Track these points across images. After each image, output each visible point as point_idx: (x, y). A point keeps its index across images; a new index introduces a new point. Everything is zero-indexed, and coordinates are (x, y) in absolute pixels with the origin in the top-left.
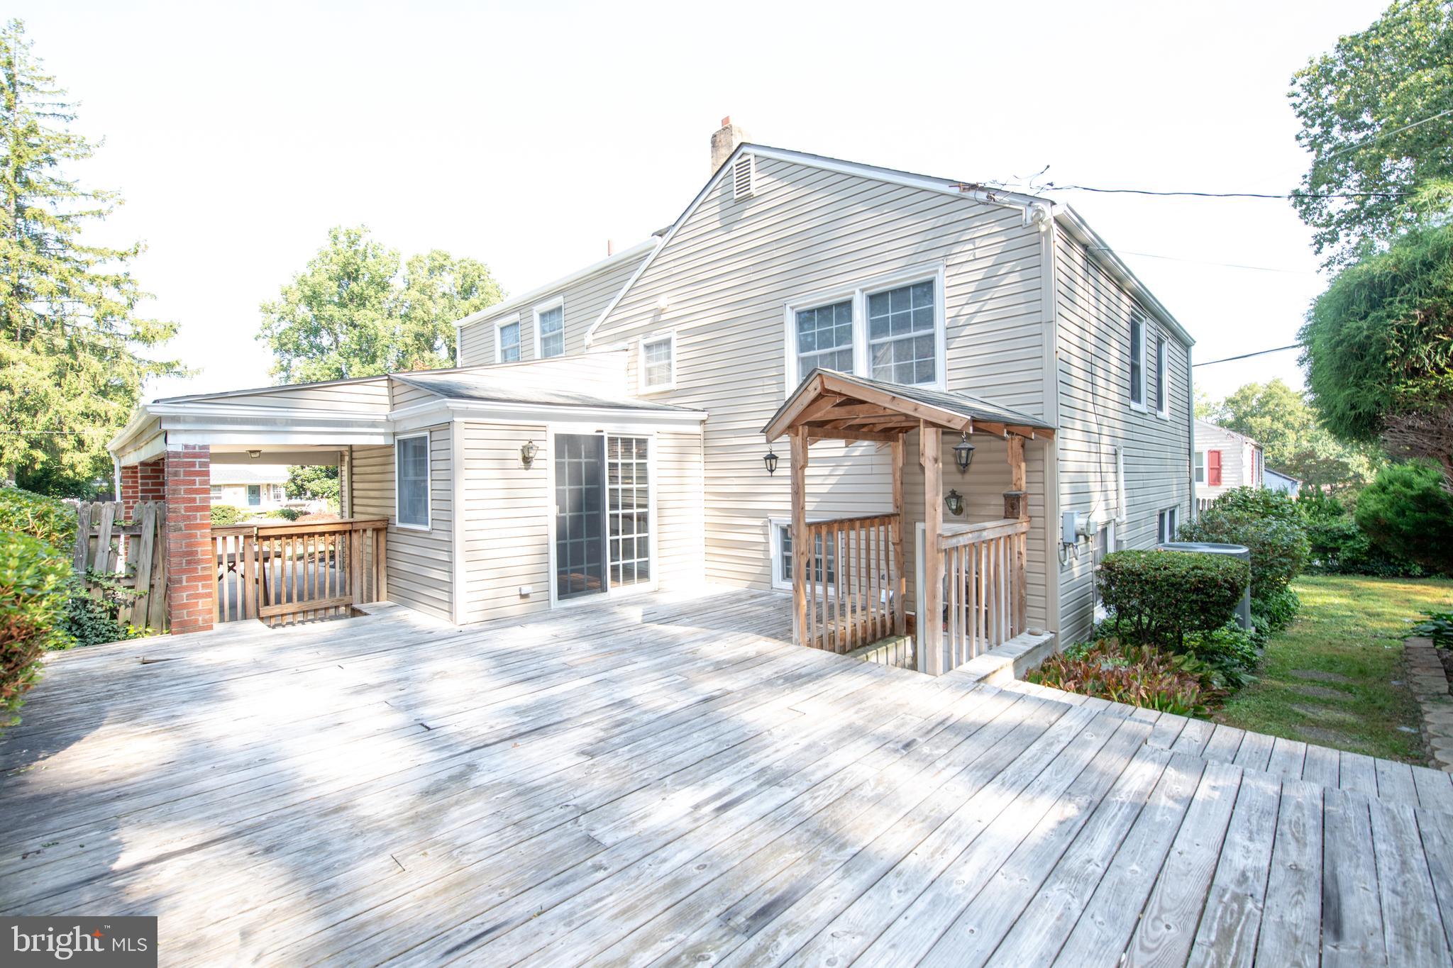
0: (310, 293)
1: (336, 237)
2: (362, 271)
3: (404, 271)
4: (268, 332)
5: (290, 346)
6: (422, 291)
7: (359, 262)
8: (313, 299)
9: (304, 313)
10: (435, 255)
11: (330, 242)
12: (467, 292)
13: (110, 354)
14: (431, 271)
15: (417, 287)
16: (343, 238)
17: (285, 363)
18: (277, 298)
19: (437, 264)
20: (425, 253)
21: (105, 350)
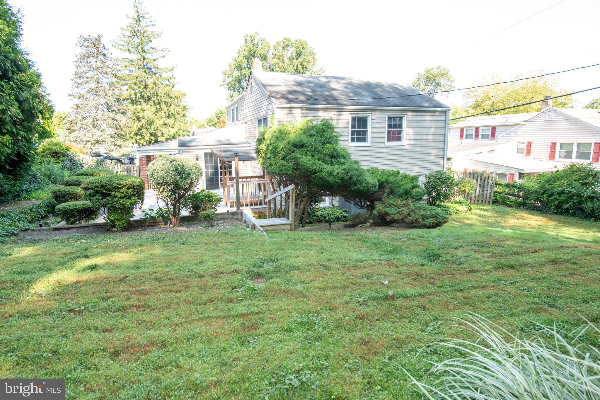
0: (237, 65)
1: (246, 40)
2: (256, 52)
3: (272, 50)
4: (224, 83)
5: (232, 88)
6: (279, 59)
7: (255, 49)
8: (239, 68)
9: (237, 73)
10: (284, 40)
11: (244, 42)
12: (299, 55)
13: (169, 104)
14: (283, 48)
15: (277, 57)
16: (249, 39)
17: (231, 94)
18: (227, 68)
19: (285, 44)
20: (280, 39)
21: (168, 103)
